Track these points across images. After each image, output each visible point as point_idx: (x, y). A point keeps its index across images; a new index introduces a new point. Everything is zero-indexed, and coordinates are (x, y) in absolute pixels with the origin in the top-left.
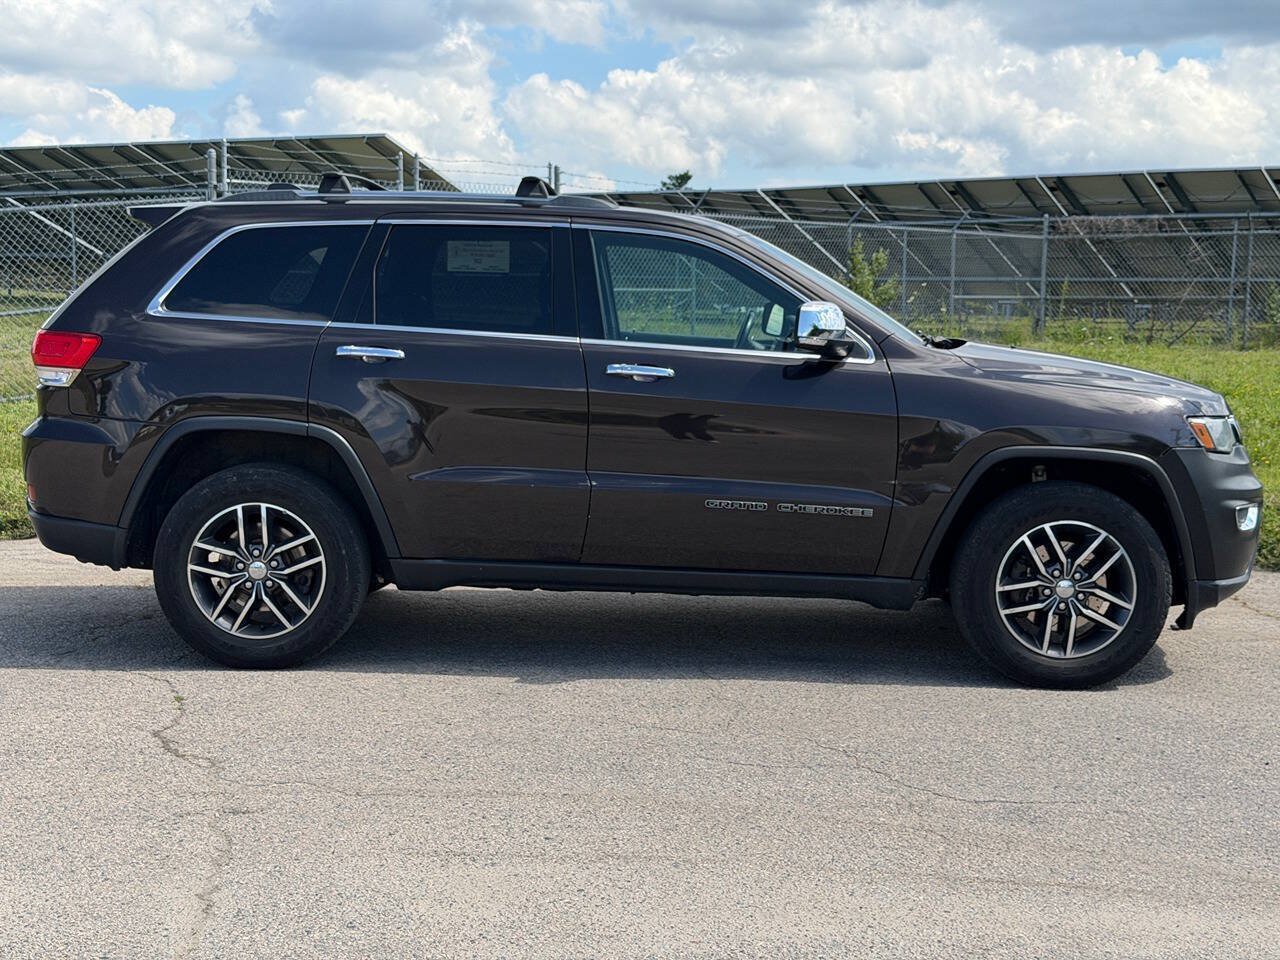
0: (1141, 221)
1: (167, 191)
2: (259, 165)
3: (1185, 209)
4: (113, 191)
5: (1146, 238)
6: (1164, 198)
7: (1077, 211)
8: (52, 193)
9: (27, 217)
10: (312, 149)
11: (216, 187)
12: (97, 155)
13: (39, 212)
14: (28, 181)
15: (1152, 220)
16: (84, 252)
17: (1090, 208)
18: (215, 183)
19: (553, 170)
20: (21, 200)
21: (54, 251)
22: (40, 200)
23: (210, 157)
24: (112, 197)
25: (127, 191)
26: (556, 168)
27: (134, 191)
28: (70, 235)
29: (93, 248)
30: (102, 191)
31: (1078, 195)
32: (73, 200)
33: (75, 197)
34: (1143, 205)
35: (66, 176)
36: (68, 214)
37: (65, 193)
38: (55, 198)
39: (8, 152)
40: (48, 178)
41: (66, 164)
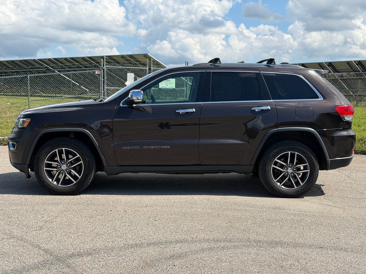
0: (348, 74)
1: (94, 69)
2: (118, 63)
3: (365, 71)
4: (82, 69)
5: (349, 79)
6: (358, 68)
8: (66, 69)
9: (60, 75)
10: (131, 58)
11: (103, 68)
12: (77, 60)
13: (63, 74)
14: (60, 67)
15: (351, 74)
16: (74, 85)
18: (102, 67)
19: (186, 63)
20: (59, 71)
21: (67, 84)
22: (64, 71)
23: (101, 61)
24: (82, 70)
25: (85, 69)
26: (187, 62)
27: (86, 69)
28: (71, 80)
29: (76, 83)
30: (78, 69)
32: (71, 71)
33: (72, 70)
34: (353, 70)
35: (70, 65)
36: (70, 75)
37: (69, 69)
38: (67, 71)
39: (55, 59)
40: (65, 66)
41: (70, 62)
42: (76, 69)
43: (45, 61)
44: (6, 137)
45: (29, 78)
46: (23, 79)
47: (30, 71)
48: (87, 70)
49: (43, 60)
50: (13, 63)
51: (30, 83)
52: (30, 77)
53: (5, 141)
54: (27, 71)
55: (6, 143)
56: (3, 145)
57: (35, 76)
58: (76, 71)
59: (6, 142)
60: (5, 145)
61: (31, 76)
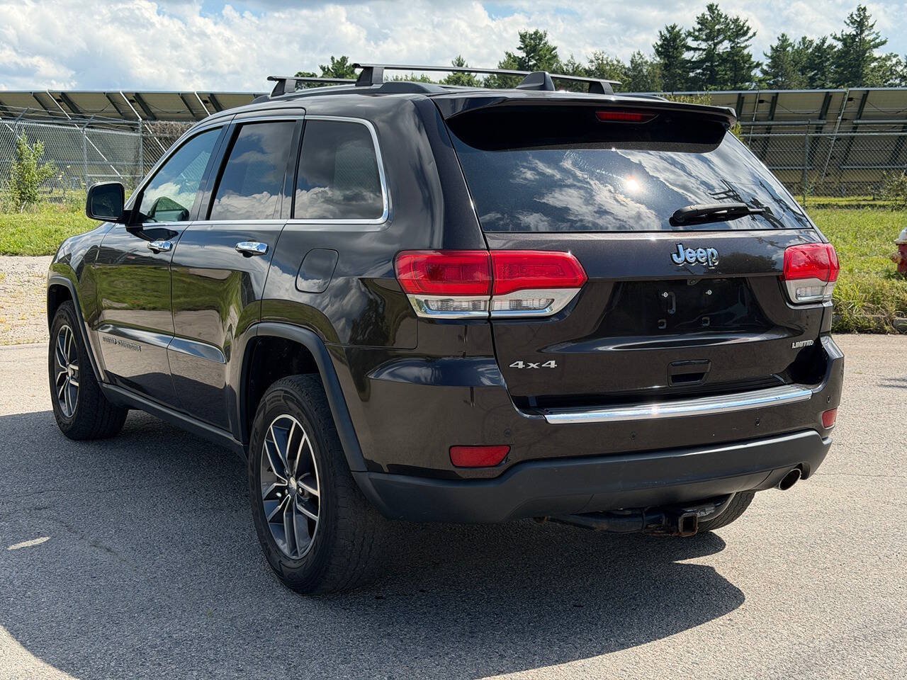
7: (150, 117)
17: (158, 115)
31: (150, 106)
34: (194, 115)
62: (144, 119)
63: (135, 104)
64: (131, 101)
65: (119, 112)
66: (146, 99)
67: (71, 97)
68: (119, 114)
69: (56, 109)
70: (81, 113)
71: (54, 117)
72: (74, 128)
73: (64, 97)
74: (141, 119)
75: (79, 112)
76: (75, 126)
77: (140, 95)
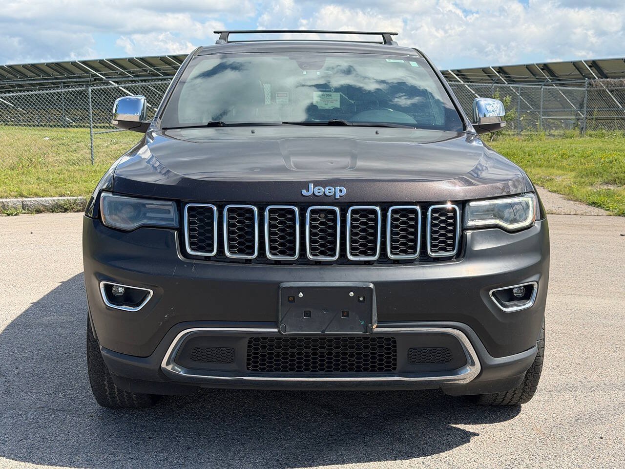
7: (602, 77)
8: (130, 79)
12: (151, 61)
13: (124, 87)
17: (608, 75)
20: (116, 82)
22: (125, 82)
24: (159, 80)
25: (164, 77)
27: (167, 77)
30: (153, 78)
31: (602, 69)
32: (140, 82)
33: (141, 80)
35: (137, 71)
36: (138, 88)
37: (135, 79)
38: (132, 81)
39: (112, 61)
40: (129, 72)
41: (139, 66)
42: (148, 78)
43: (92, 64)
44: (80, 197)
45: (91, 94)
46: (80, 94)
47: (64, 83)
48: (167, 79)
49: (89, 63)
50: (35, 68)
51: (92, 102)
52: (92, 91)
53: (78, 204)
54: (60, 83)
55: (79, 208)
56: (74, 212)
57: (101, 89)
58: (148, 80)
59: (80, 206)
60: (78, 211)
61: (94, 89)
62: (599, 78)
63: (592, 68)
64: (590, 67)
65: (582, 74)
66: (600, 65)
67: (550, 66)
68: (581, 76)
69: (541, 75)
70: (557, 77)
71: (541, 80)
72: (553, 87)
73: (546, 67)
74: (597, 78)
75: (555, 76)
76: (553, 86)
77: (596, 62)
